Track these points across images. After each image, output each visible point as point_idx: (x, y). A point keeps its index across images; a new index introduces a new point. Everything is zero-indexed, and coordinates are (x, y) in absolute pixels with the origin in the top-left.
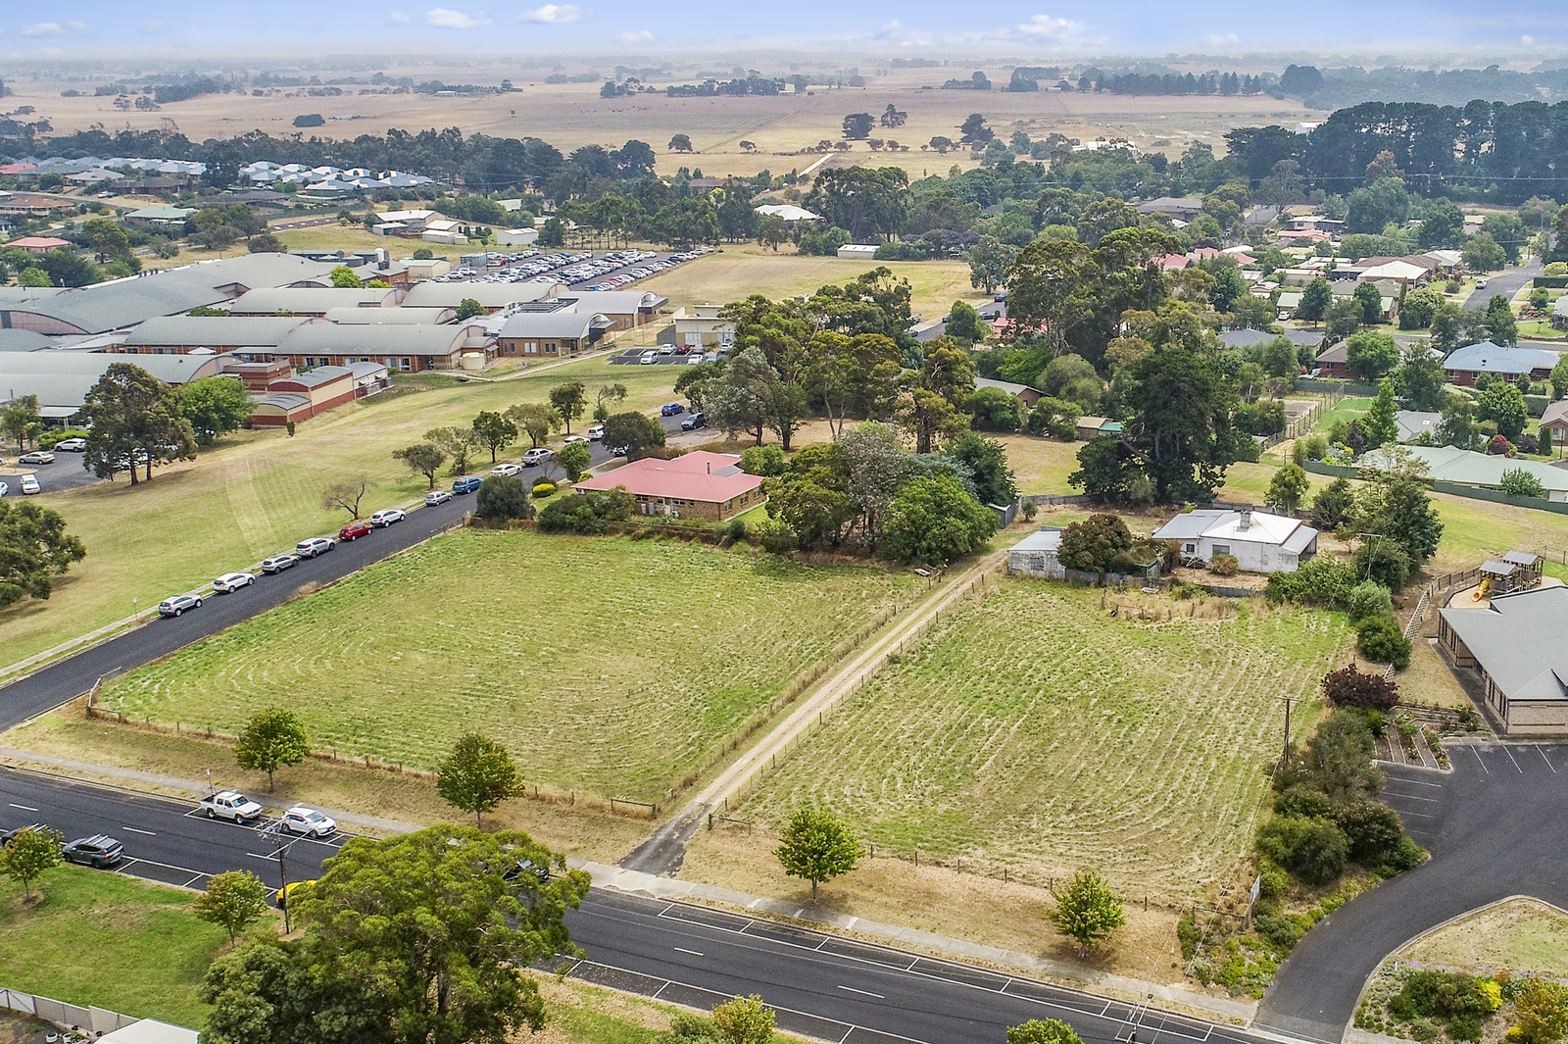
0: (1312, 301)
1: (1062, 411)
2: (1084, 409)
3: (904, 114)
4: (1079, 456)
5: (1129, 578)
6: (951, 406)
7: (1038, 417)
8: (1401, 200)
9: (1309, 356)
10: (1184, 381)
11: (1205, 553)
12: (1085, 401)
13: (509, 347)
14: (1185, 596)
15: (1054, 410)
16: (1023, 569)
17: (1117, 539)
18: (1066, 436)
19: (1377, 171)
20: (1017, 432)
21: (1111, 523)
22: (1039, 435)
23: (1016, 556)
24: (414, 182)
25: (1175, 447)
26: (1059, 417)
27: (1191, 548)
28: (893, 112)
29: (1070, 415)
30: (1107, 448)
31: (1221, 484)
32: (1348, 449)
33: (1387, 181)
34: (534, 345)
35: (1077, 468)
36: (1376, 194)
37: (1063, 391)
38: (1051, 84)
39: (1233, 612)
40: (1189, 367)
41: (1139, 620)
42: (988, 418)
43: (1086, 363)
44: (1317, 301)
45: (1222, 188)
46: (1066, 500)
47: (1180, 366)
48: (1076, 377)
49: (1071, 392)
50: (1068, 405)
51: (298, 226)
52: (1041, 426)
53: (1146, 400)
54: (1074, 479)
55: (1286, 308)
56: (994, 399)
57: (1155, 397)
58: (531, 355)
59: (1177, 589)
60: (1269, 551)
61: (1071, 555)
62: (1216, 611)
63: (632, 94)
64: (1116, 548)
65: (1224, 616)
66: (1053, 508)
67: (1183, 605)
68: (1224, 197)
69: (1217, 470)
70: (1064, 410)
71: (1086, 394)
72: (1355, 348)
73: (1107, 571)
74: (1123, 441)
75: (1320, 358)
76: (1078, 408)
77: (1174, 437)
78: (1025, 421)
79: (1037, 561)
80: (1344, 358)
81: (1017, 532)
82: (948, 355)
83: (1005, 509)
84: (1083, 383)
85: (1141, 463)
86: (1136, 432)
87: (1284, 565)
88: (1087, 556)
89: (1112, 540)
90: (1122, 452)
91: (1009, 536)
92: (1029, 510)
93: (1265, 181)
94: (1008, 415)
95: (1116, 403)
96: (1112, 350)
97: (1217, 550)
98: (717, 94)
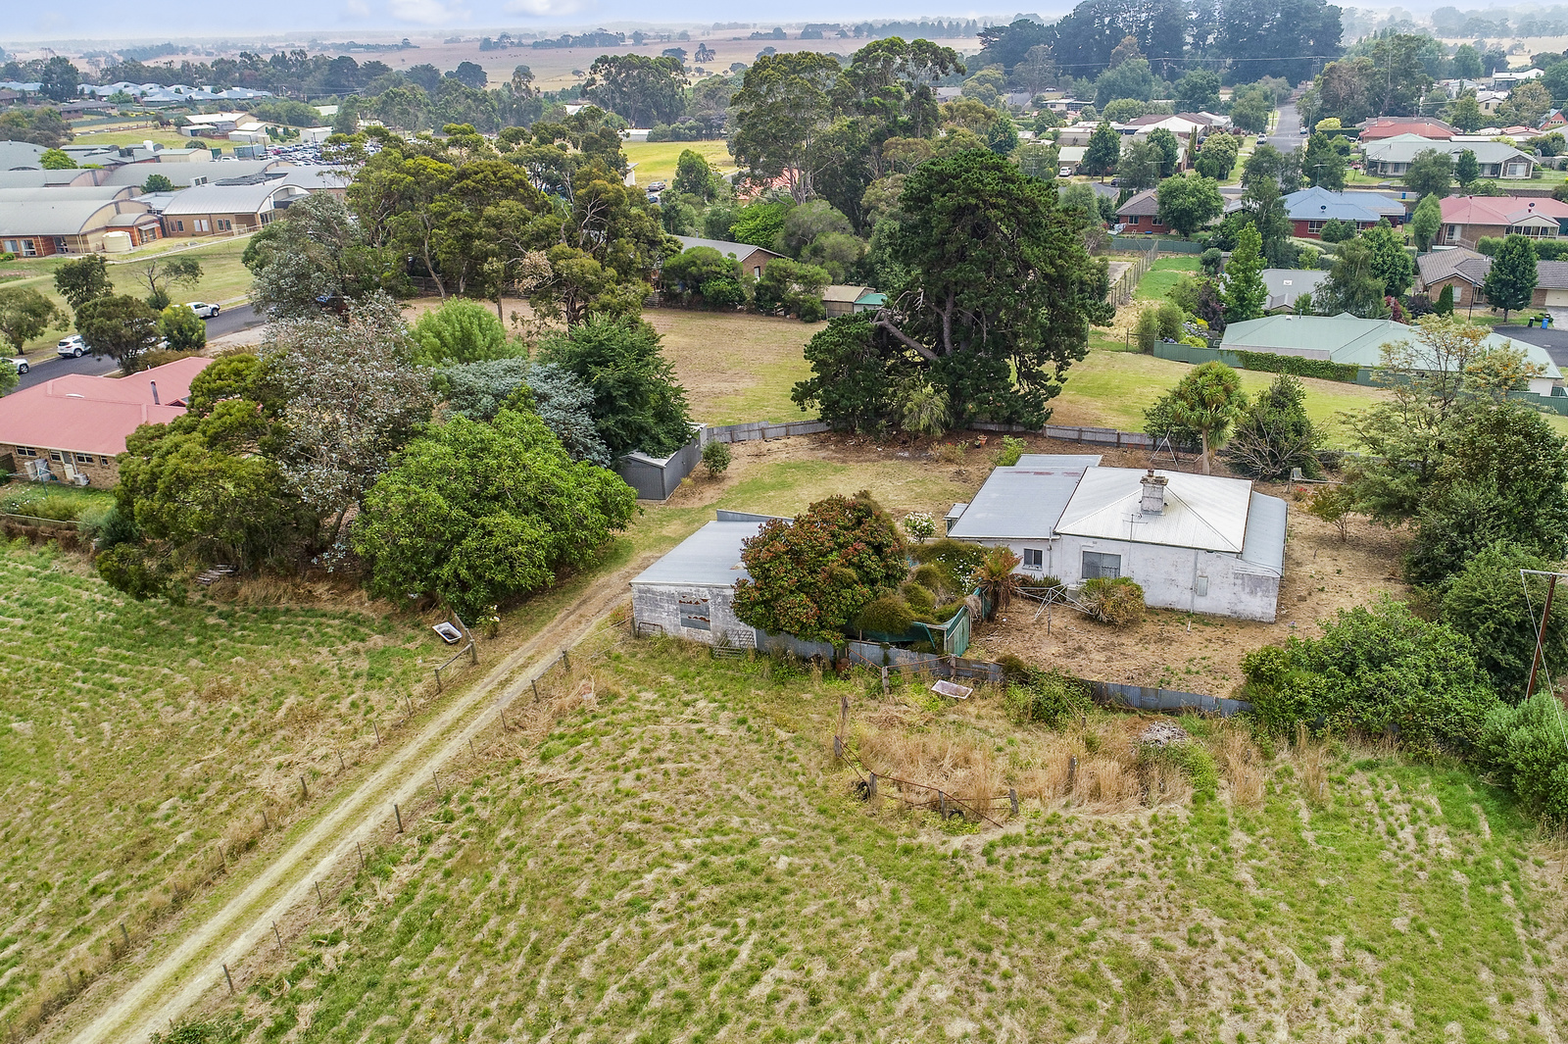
0: (1098, 151)
1: (800, 278)
2: (834, 275)
3: (713, 52)
4: (810, 352)
5: (902, 657)
6: (611, 272)
7: (767, 288)
8: (1145, 80)
9: (1109, 207)
10: (995, 206)
11: (1065, 568)
12: (836, 263)
13: (176, 226)
14: (1045, 715)
15: (789, 275)
16: (666, 624)
17: (873, 563)
18: (807, 314)
19: (1121, 55)
20: (741, 311)
21: (859, 522)
22: (770, 313)
23: (649, 597)
24: (250, 95)
25: (980, 331)
26: (796, 287)
27: (1035, 558)
28: (704, 50)
29: (811, 283)
30: (858, 336)
31: (1054, 392)
32: (1201, 322)
33: (1133, 63)
34: (204, 223)
35: (807, 373)
36: (1122, 73)
37: (805, 252)
38: (833, 35)
39: (1176, 781)
40: (1006, 180)
41: (934, 819)
42: (697, 291)
43: (837, 213)
44: (1104, 151)
45: (979, 73)
46: (789, 430)
47: (989, 177)
48: (823, 231)
49: (817, 252)
50: (811, 269)
51: (111, 130)
52: (774, 300)
53: (925, 247)
54: (802, 393)
55: (1066, 163)
56: (704, 264)
57: (942, 243)
58: (202, 234)
59: (1023, 696)
60: (1213, 567)
61: (766, 603)
62: (1131, 781)
63: (504, 47)
64: (873, 582)
65: (1155, 794)
66: (765, 446)
67: (1046, 750)
68: (982, 81)
69: (1049, 367)
70: (803, 277)
71: (838, 255)
72: (1169, 195)
73: (851, 636)
74: (885, 322)
75: (1122, 210)
76: (824, 273)
77: (977, 315)
78: (750, 295)
79: (694, 611)
80: (1154, 209)
81: (688, 505)
82: (606, 191)
83: (662, 462)
84: (833, 239)
85: (917, 359)
86: (908, 304)
87: (1245, 597)
88: (801, 606)
89: (859, 566)
90: (885, 342)
91: (670, 517)
92: (716, 459)
93: (1019, 67)
94: (723, 285)
95: (879, 266)
96: (869, 194)
97: (1092, 565)
98: (571, 46)
